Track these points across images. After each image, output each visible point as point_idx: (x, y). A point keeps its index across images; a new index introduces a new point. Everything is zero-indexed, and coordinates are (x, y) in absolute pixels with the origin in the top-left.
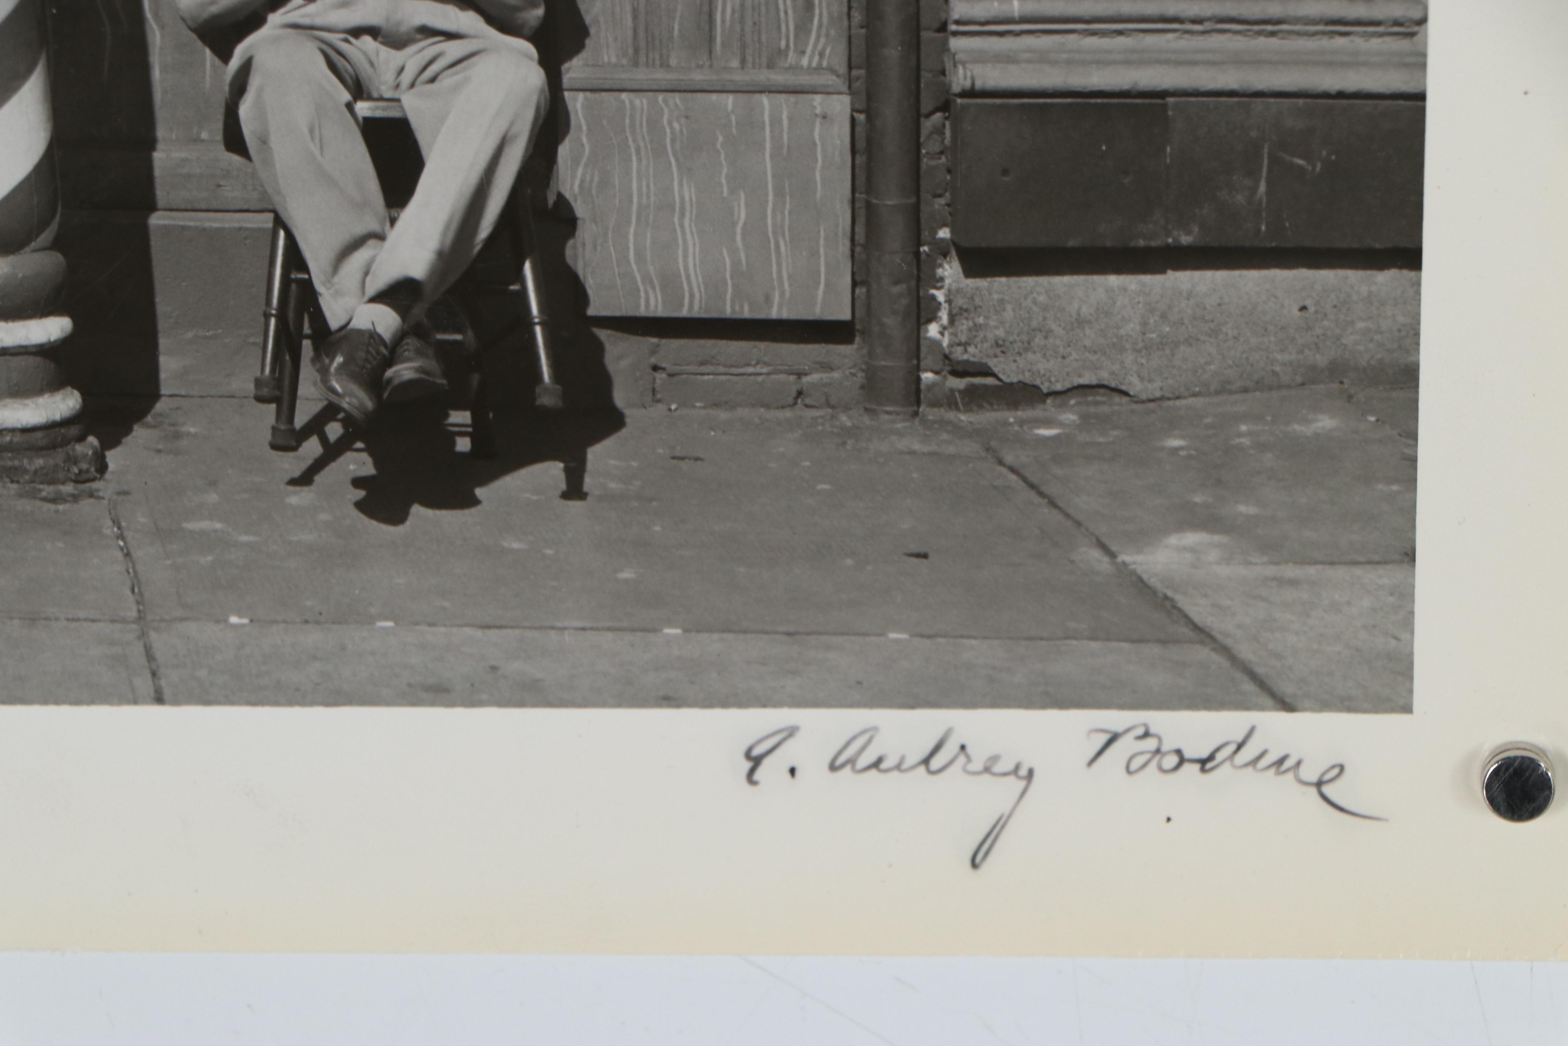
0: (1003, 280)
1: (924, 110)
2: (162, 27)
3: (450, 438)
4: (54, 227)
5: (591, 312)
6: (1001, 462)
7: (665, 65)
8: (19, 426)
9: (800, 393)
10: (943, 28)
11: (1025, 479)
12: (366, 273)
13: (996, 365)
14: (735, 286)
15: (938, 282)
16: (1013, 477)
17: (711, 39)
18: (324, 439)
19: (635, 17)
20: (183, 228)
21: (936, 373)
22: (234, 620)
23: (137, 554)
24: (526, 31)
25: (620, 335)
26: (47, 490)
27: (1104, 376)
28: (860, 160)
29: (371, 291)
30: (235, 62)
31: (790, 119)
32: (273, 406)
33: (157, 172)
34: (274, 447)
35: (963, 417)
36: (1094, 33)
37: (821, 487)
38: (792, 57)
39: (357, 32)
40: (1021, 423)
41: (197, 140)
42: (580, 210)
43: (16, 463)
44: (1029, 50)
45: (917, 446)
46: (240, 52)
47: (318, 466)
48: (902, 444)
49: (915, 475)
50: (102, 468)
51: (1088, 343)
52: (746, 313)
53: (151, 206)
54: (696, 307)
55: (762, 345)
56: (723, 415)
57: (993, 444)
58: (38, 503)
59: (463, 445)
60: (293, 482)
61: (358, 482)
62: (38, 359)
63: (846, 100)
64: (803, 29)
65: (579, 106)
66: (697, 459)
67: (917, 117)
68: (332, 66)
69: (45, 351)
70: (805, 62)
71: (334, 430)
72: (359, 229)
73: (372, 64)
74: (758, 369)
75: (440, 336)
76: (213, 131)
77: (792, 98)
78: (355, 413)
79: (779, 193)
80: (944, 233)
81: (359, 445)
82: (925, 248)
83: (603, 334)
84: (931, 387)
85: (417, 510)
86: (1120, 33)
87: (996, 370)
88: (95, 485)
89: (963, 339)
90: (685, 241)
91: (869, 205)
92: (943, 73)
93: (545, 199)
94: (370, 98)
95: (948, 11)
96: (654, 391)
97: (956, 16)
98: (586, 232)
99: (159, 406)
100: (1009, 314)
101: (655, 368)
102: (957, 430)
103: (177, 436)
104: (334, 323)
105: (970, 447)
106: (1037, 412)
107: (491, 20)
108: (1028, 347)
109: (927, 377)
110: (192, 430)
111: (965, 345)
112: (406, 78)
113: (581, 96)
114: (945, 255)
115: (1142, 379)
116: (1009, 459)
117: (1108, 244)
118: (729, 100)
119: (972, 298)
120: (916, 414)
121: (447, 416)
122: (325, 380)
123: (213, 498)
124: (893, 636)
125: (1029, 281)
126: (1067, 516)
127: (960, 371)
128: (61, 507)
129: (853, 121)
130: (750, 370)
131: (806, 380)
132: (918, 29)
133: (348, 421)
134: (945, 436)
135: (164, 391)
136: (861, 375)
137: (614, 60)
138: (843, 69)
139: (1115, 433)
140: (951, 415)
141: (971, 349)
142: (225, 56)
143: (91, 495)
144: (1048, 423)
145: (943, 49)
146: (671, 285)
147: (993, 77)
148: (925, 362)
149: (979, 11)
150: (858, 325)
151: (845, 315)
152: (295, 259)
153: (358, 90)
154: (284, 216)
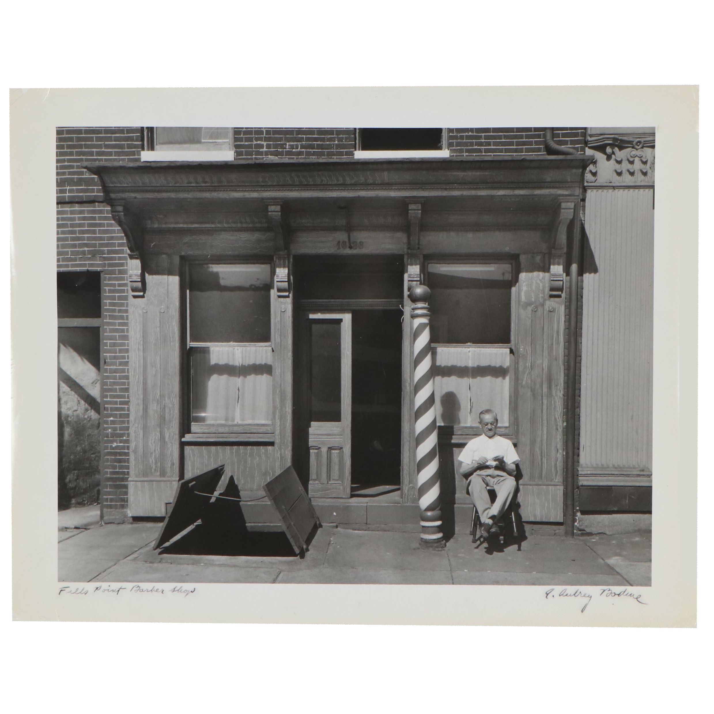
0: (587, 516)
1: (575, 488)
3: (500, 541)
4: (439, 507)
5: (523, 520)
6: (586, 545)
7: (534, 481)
8: (433, 539)
9: (555, 534)
10: (578, 475)
11: (590, 548)
12: (488, 514)
13: (586, 529)
14: (545, 516)
15: (577, 516)
16: (588, 548)
17: (542, 477)
18: (480, 541)
20: (460, 507)
22: (465, 571)
23: (451, 560)
24: (513, 476)
25: (527, 524)
26: (437, 549)
27: (603, 531)
28: (565, 496)
29: (488, 517)
30: (468, 481)
31: (554, 490)
32: (472, 536)
33: (456, 498)
34: (473, 542)
35: (581, 538)
36: (601, 476)
37: (558, 549)
38: (554, 480)
39: (487, 476)
40: (590, 539)
41: (462, 493)
42: (521, 504)
43: (432, 545)
44: (591, 479)
45: (573, 542)
46: (469, 479)
47: (479, 545)
48: (571, 542)
49: (573, 547)
50: (446, 546)
51: (600, 526)
52: (547, 521)
53: (455, 503)
54: (539, 520)
55: (549, 526)
56: (543, 537)
57: (585, 542)
58: (436, 551)
59: (502, 542)
60: (476, 548)
61: (485, 548)
62: (436, 528)
63: (563, 487)
64: (556, 475)
66: (539, 544)
67: (573, 490)
68: (483, 481)
69: (438, 527)
70: (556, 481)
72: (487, 507)
73: (489, 481)
74: (549, 530)
75: (499, 524)
76: (465, 491)
77: (554, 486)
78: (485, 536)
79: (552, 501)
80: (578, 508)
82: (575, 510)
83: (524, 524)
84: (576, 533)
85: (495, 553)
86: (605, 476)
88: (444, 548)
90: (537, 509)
91: (566, 504)
92: (578, 483)
93: (516, 502)
94: (489, 486)
95: (578, 473)
96: (532, 533)
97: (580, 473)
98: (522, 508)
99: (455, 536)
100: (588, 521)
101: (533, 530)
102: (580, 540)
103: (458, 540)
104: (482, 522)
105: (582, 543)
106: (592, 537)
107: (508, 474)
108: (591, 526)
109: (575, 531)
110: (460, 539)
111: (581, 526)
112: (495, 483)
113: (522, 486)
114: (578, 511)
115: (609, 532)
116: (588, 544)
117: (603, 510)
118: (545, 487)
119: (582, 519)
120: (573, 537)
121: (500, 537)
122: (481, 532)
123: (463, 550)
124: (569, 574)
125: (591, 516)
126: (597, 554)
127: (580, 530)
128: (439, 552)
129: (564, 490)
130: (547, 530)
131: (556, 531)
132: (574, 475)
133: (484, 538)
134: (578, 541)
135: (456, 533)
136: (565, 531)
137: (527, 480)
138: (562, 482)
139: (604, 541)
140: (579, 537)
142: (467, 479)
143: (444, 550)
144: (594, 539)
145: (578, 479)
146: (535, 516)
147: (585, 483)
148: (575, 528)
149: (583, 473)
150: (564, 523)
151: (562, 521)
152: (477, 512)
153: (487, 485)
154: (475, 505)
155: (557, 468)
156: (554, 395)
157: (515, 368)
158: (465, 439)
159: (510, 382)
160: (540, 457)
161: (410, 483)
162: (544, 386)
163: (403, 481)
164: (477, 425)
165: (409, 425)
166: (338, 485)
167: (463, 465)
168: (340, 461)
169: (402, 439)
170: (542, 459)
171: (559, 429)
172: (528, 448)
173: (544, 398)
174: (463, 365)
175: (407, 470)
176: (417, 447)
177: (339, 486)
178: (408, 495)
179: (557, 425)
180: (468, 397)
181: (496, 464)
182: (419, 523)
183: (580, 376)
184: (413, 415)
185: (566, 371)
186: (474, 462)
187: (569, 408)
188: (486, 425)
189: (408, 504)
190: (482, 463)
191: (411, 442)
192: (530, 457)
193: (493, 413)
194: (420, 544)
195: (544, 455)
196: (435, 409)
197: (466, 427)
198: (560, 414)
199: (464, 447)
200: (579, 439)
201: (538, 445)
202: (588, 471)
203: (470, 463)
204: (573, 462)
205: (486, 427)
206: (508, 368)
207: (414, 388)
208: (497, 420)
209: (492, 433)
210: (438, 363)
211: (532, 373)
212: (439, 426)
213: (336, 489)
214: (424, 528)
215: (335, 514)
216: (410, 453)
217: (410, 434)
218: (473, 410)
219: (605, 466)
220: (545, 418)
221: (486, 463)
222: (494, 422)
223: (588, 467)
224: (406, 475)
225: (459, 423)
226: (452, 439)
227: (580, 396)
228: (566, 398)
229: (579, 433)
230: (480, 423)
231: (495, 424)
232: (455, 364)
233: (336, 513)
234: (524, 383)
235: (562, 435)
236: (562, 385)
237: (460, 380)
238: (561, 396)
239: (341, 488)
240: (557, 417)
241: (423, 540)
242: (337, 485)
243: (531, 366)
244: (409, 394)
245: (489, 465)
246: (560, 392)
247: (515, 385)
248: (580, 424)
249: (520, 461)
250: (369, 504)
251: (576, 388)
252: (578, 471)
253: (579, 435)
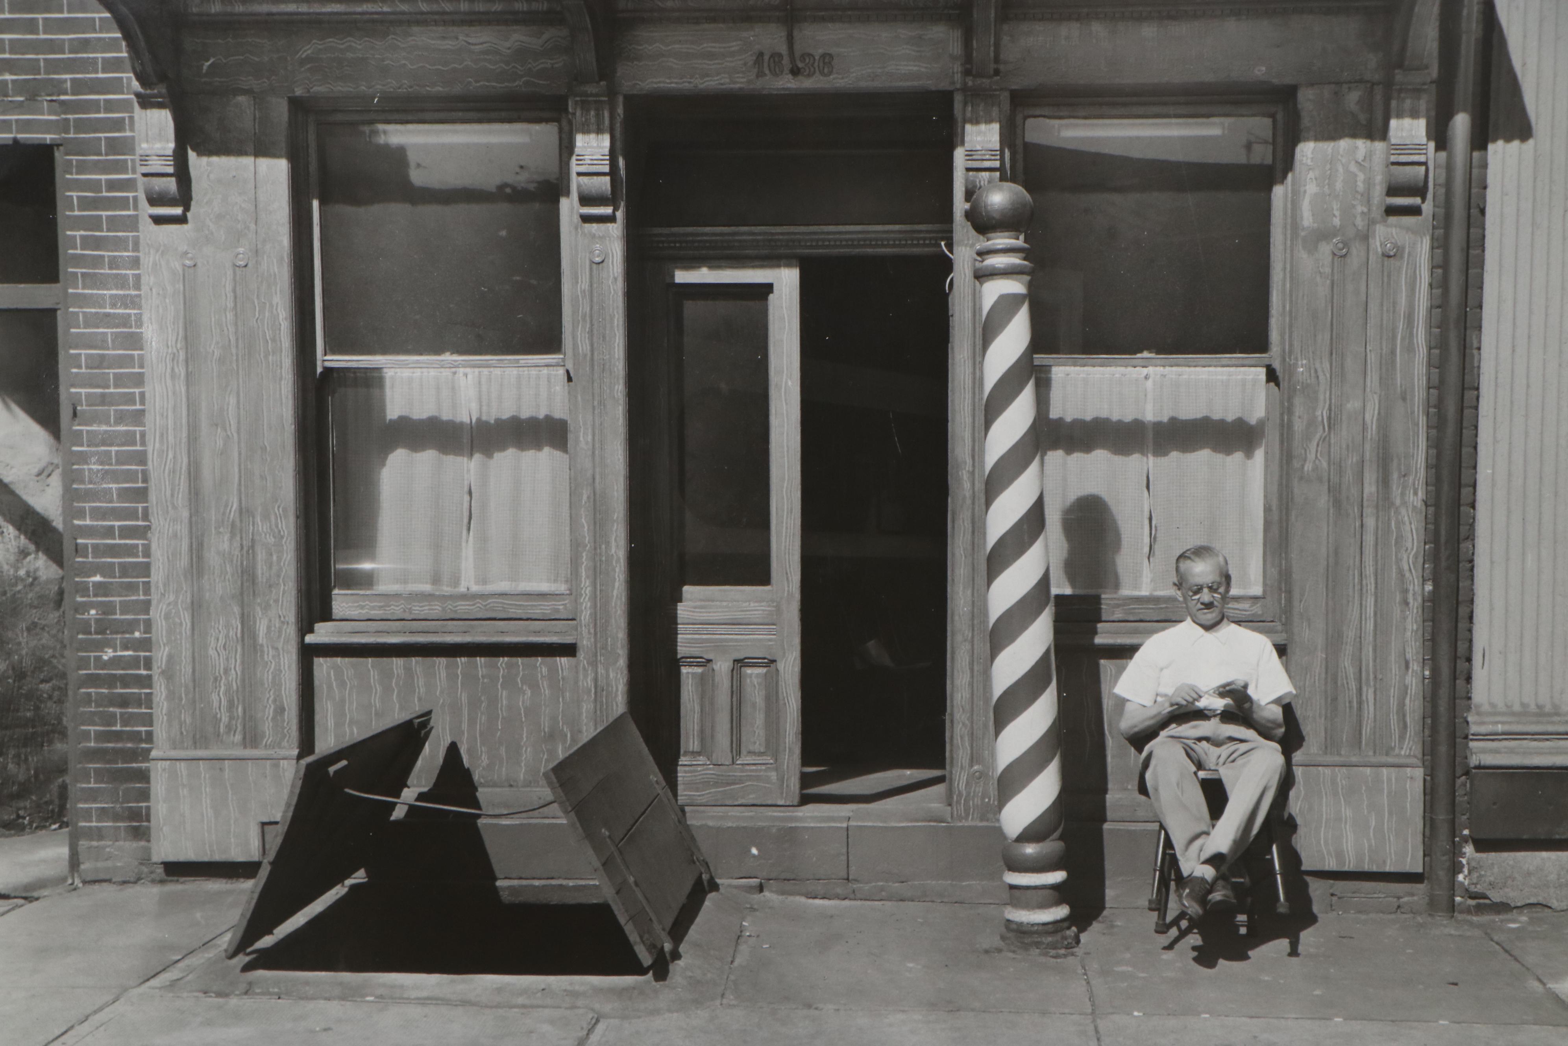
0: (1493, 854)
1: (1457, 775)
2: (1112, 738)
3: (1237, 927)
4: (1061, 830)
5: (1303, 868)
6: (1492, 940)
7: (1339, 754)
8: (1041, 922)
9: (1399, 907)
10: (1466, 737)
11: (1503, 948)
12: (1201, 850)
13: (1490, 894)
14: (1369, 856)
15: (1463, 855)
16: (1497, 947)
17: (1360, 742)
18: (1179, 928)
19: (1326, 733)
20: (1119, 830)
21: (1462, 897)
22: (1136, 1014)
23: (1093, 982)
24: (1276, 739)
25: (1316, 879)
26: (1053, 952)
27: (1540, 899)
28: (1428, 798)
29: (1203, 858)
30: (1145, 753)
31: (1396, 779)
32: (1156, 913)
33: (1108, 804)
34: (1157, 932)
35: (1475, 918)
36: (1535, 740)
37: (1409, 951)
38: (1397, 751)
39: (1200, 739)
40: (1502, 921)
41: (1126, 789)
42: (1299, 821)
43: (1039, 939)
44: (1505, 748)
45: (1453, 932)
46: (1147, 749)
47: (1176, 941)
48: (1447, 931)
49: (1452, 946)
50: (1078, 942)
51: (1533, 883)
52: (1375, 869)
53: (1104, 820)
54: (1351, 866)
55: (1382, 884)
56: (1363, 917)
57: (1489, 931)
58: (1049, 959)
59: (1243, 931)
60: (1165, 948)
61: (1194, 948)
62: (1051, 891)
63: (1422, 770)
64: (1402, 738)
65: (1299, 773)
66: (1351, 938)
67: (1454, 778)
68: (1188, 755)
69: (1055, 887)
70: (1403, 753)
71: (1184, 924)
72: (1198, 830)
73: (1206, 754)
74: (1380, 895)
75: (1234, 880)
76: (1134, 785)
77: (1397, 769)
78: (1194, 915)
79: (1390, 813)
80: (1466, 832)
81: (1195, 931)
82: (1457, 839)
83: (1308, 879)
84: (1460, 904)
85: (1221, 962)
86: (1547, 740)
87: (1490, 896)
88: (1075, 950)
89: (1475, 881)
90: (1347, 836)
91: (1432, 819)
92: (1466, 758)
93: (1283, 816)
94: (1205, 770)
95: (1468, 730)
96: (1331, 906)
97: (1472, 732)
98: (1301, 831)
99: (1105, 913)
100: (1496, 870)
101: (1332, 895)
102: (1471, 924)
103: (1112, 926)
104: (1185, 873)
105: (1477, 933)
106: (1508, 916)
107: (1261, 734)
108: (1505, 885)
109: (1458, 899)
110: (1119, 924)
111: (1476, 884)
112: (1222, 760)
113: (1301, 768)
114: (1466, 842)
115: (1558, 901)
116: (1496, 938)
117: (1542, 837)
118: (1368, 770)
119: (1479, 862)
120: (1453, 917)
121: (1236, 917)
122: (1180, 901)
123: (1128, 955)
124: (1441, 1022)
125: (1505, 855)
126: (1523, 965)
127: (1474, 896)
128: (1059, 960)
129: (1425, 780)
130: (1376, 896)
131: (1402, 900)
132: (1455, 737)
133: (1191, 920)
134: (1466, 927)
135: (1107, 905)
136: (1427, 898)
137: (1316, 751)
138: (1420, 756)
139: (1546, 926)
140: (1469, 917)
141: (1479, 886)
142: (1140, 750)
143: (1073, 954)
144: (1514, 921)
145: (1467, 746)
146: (1340, 855)
147: (1489, 760)
148: (1457, 892)
149: (1483, 729)
150: (1426, 875)
151: (1420, 870)
152: (1169, 844)
153: (1200, 766)
154: (1164, 824)
155: (1404, 716)
156: (1398, 502)
157: (1282, 425)
158: (1136, 632)
159: (1267, 467)
160: (1353, 685)
161: (972, 761)
162: (1367, 475)
163: (952, 758)
164: (1171, 592)
165: (969, 592)
166: (763, 767)
167: (1129, 707)
168: (768, 698)
169: (949, 634)
170: (1360, 690)
171: (1411, 600)
172: (1321, 655)
173: (1368, 511)
174: (1128, 418)
175: (964, 724)
176: (993, 656)
177: (765, 770)
178: (968, 794)
179: (1406, 591)
180: (1142, 511)
181: (1225, 706)
182: (1001, 878)
183: (1475, 448)
184: (983, 566)
185: (1434, 432)
186: (1159, 699)
187: (1443, 539)
188: (1196, 593)
189: (969, 823)
190: (1184, 703)
191: (976, 642)
192: (1326, 684)
193: (1217, 555)
194: (1003, 938)
195: (1368, 679)
196: (1046, 546)
197: (1139, 600)
198: (1416, 557)
199: (1131, 658)
200: (1470, 630)
201: (1348, 650)
202: (1497, 723)
203: (1148, 703)
204: (1453, 698)
205: (1197, 597)
206: (1262, 423)
207: (983, 487)
208: (1228, 578)
209: (1214, 615)
210: (1054, 414)
211: (1332, 441)
212: (1057, 597)
213: (758, 778)
214: (1017, 893)
215: (754, 851)
216: (972, 677)
217: (973, 618)
218: (1156, 547)
219: (1548, 708)
220: (1369, 570)
221: (1197, 704)
222: (1219, 584)
223: (1495, 714)
224: (962, 737)
225: (1117, 586)
226: (1095, 632)
227: (1473, 506)
228: (1431, 510)
229: (1472, 612)
230: (1179, 585)
231: (1222, 590)
232: (1104, 414)
233: (757, 849)
234: (1308, 467)
235: (1420, 620)
236: (1422, 473)
237: (1118, 460)
238: (1419, 504)
239: (773, 775)
240: (1406, 567)
241: (1014, 926)
242: (759, 767)
243: (1329, 418)
244: (969, 502)
245: (1205, 709)
246: (1416, 493)
247: (1281, 477)
248: (1475, 587)
249: (1296, 696)
250: (852, 823)
251: (1463, 482)
252: (1467, 723)
253: (1471, 618)
